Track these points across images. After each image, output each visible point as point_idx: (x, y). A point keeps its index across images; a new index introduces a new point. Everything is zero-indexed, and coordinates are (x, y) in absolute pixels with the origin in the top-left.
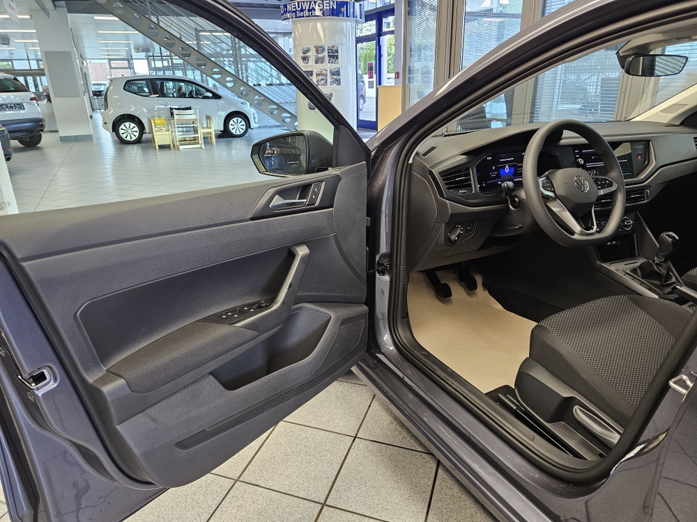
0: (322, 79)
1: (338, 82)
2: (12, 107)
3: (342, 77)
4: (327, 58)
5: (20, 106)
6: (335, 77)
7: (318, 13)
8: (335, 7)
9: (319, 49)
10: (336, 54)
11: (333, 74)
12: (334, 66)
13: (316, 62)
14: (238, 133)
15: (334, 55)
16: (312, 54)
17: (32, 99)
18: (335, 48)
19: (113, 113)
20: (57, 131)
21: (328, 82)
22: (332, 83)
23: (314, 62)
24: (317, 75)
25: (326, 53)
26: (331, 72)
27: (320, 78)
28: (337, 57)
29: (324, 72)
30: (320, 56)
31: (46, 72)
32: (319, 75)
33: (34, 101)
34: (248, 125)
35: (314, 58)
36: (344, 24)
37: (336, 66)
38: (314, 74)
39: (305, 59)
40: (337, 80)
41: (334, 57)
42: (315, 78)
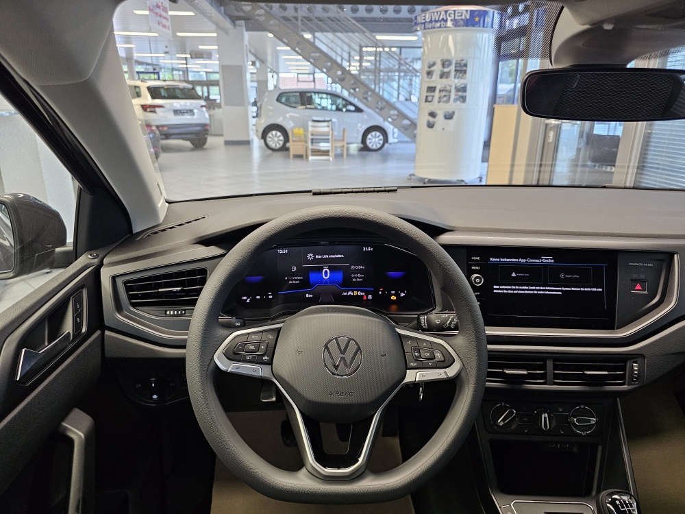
0: (445, 96)
1: (463, 99)
2: (184, 113)
3: (468, 94)
4: (453, 73)
5: (191, 112)
6: (460, 94)
7: (449, 24)
8: (468, 17)
9: (445, 63)
10: (464, 68)
11: (458, 90)
12: (460, 82)
13: (441, 77)
15: (461, 69)
16: (437, 69)
17: (202, 106)
18: (464, 62)
19: (264, 122)
20: (222, 135)
21: (452, 99)
22: (455, 100)
23: (438, 77)
24: (440, 91)
25: (453, 68)
26: (456, 88)
27: (443, 94)
28: (465, 72)
29: (448, 88)
30: (446, 70)
31: (220, 83)
32: (443, 91)
34: (386, 140)
35: (439, 73)
36: (479, 35)
37: (463, 81)
38: (437, 91)
39: (429, 73)
40: (462, 97)
41: (461, 71)
42: (437, 94)
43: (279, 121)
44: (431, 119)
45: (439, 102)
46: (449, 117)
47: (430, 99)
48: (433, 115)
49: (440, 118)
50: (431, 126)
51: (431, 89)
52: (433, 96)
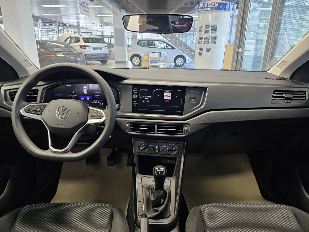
0: (207, 41)
1: (215, 42)
2: (98, 49)
3: (217, 40)
4: (210, 31)
5: (101, 49)
6: (213, 40)
7: (209, 9)
8: (217, 6)
9: (207, 27)
10: (216, 29)
11: (212, 38)
12: (213, 35)
13: (205, 33)
14: (180, 65)
15: (214, 29)
16: (204, 29)
17: (105, 46)
18: (215, 26)
19: (132, 53)
20: (114, 59)
21: (210, 43)
22: (211, 43)
23: (204, 33)
24: (205, 39)
25: (210, 28)
26: (212, 37)
27: (206, 40)
28: (216, 30)
29: (208, 38)
30: (207, 30)
31: (114, 37)
32: (206, 39)
33: (106, 47)
35: (204, 31)
37: (215, 34)
38: (203, 39)
39: (200, 31)
40: (214, 42)
41: (214, 30)
42: (203, 40)
43: (138, 53)
44: (201, 51)
45: (204, 44)
46: (208, 50)
47: (200, 42)
48: (201, 49)
49: (204, 51)
50: (200, 54)
51: (201, 38)
52: (201, 41)
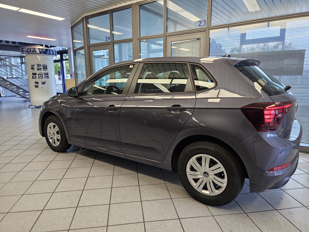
0: (41, 76)
1: (48, 77)
3: (49, 75)
4: (42, 69)
6: (46, 76)
7: (38, 52)
8: (45, 51)
9: (39, 65)
10: (46, 67)
11: (45, 74)
12: (45, 72)
13: (38, 70)
15: (45, 67)
16: (36, 67)
18: (46, 65)
21: (44, 77)
24: (38, 75)
25: (42, 67)
26: (44, 74)
28: (47, 68)
29: (42, 74)
30: (39, 68)
32: (39, 75)
36: (49, 57)
37: (47, 71)
39: (32, 69)
40: (47, 77)
41: (45, 68)
44: (36, 84)
45: (39, 78)
46: (44, 83)
47: (34, 77)
49: (40, 84)
50: (37, 87)
51: (35, 74)
52: (36, 76)
